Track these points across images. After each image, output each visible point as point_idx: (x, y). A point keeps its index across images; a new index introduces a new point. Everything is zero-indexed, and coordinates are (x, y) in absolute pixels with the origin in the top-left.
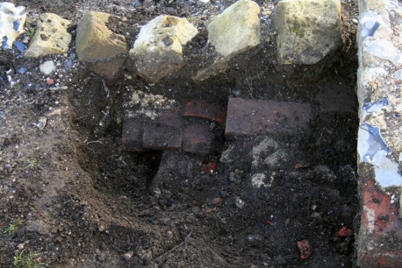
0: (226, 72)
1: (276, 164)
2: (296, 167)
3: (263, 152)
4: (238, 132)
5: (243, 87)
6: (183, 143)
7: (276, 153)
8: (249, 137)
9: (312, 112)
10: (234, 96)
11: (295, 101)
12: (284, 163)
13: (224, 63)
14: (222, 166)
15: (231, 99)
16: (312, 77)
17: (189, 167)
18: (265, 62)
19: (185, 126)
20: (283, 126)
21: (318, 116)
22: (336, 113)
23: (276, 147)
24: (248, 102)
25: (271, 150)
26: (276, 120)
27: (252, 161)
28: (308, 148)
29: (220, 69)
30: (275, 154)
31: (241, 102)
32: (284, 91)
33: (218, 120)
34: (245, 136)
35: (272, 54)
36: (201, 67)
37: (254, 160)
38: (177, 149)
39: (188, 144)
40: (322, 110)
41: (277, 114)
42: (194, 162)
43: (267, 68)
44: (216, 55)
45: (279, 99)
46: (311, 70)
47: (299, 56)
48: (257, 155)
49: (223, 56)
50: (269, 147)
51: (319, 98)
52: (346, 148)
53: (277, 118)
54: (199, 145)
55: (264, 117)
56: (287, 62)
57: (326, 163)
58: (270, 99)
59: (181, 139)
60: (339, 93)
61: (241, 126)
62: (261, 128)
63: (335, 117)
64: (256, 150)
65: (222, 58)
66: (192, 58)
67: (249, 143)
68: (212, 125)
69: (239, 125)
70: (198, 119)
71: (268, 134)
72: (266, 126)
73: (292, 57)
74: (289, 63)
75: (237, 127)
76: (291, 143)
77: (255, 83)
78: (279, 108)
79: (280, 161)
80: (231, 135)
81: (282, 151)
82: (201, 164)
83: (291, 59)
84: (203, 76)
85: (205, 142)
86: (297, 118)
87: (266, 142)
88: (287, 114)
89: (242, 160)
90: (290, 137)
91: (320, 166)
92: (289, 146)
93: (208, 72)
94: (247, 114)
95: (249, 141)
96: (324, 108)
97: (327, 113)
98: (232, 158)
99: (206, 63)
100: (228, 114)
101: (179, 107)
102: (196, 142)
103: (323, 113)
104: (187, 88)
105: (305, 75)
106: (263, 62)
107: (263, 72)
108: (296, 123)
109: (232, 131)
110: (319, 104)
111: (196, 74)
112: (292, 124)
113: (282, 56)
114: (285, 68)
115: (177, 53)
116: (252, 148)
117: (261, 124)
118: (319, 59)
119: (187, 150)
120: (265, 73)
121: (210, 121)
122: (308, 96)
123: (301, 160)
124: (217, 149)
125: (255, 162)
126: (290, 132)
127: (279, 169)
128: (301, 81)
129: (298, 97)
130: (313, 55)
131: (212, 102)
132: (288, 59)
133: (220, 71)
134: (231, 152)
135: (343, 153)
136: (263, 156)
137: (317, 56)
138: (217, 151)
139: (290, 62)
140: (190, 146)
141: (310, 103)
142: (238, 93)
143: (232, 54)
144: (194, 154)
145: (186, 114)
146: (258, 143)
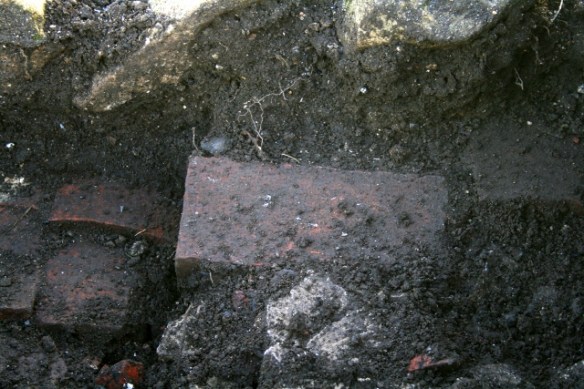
0: (183, 82)
1: (344, 356)
2: (415, 364)
3: (300, 316)
4: (218, 258)
5: (235, 130)
6: (39, 298)
7: (344, 320)
8: (254, 273)
9: (451, 200)
10: (207, 154)
11: (398, 169)
12: (372, 354)
13: (176, 47)
14: (164, 371)
15: (195, 161)
16: (450, 96)
17: (54, 375)
18: (302, 49)
19: (53, 251)
20: (364, 242)
21: (471, 215)
22: (525, 207)
23: (343, 301)
24: (248, 171)
25: (327, 314)
26: (339, 224)
27: (262, 347)
28: (446, 308)
29: (162, 71)
30: (341, 325)
31: (227, 170)
32: (360, 143)
33: (157, 234)
34: (241, 271)
35: (326, 24)
36: (103, 59)
37: (270, 343)
38: (19, 316)
39: (55, 301)
40: (483, 196)
41: (343, 206)
42: (71, 361)
43: (308, 72)
44: (150, 22)
45: (345, 164)
46: (447, 72)
47: (415, 14)
48: (280, 327)
49: (172, 22)
50: (320, 303)
51: (471, 162)
52: (567, 310)
53: (342, 218)
54: (93, 305)
55: (301, 213)
56: (376, 38)
57: (506, 357)
58: (317, 162)
59: (33, 288)
60: (528, 150)
61: (228, 241)
62: (291, 246)
63: (524, 218)
64: (279, 311)
65: (170, 28)
66: (76, 31)
67: (253, 293)
68: (136, 249)
69: (221, 237)
70: (94, 232)
71: (313, 263)
72: (309, 243)
73: (391, 15)
74: (380, 40)
75: (214, 243)
76: (392, 289)
77: (272, 118)
78: (348, 188)
79: (358, 345)
80: (194, 267)
81: (363, 316)
82: (95, 366)
83: (389, 25)
84: (110, 93)
85: (114, 296)
86: (406, 220)
87: (308, 288)
88: (375, 206)
89: (231, 347)
90: (385, 275)
91: (491, 367)
92: (388, 300)
93: (126, 77)
94: (247, 205)
95: (254, 286)
96: (488, 188)
97: (499, 204)
98: (196, 343)
99: (118, 47)
100: (185, 205)
101: (37, 197)
102: (83, 296)
103: (485, 205)
104: (63, 139)
105: (427, 90)
106: (296, 49)
107: (294, 83)
108: (403, 231)
109: (198, 253)
110: (473, 180)
111: (88, 88)
112: (392, 233)
113: (358, 19)
114: (369, 60)
115: (26, 13)
116: (263, 308)
117: (291, 234)
118: (479, 25)
119: (51, 320)
120: (303, 85)
121: (130, 238)
122: (434, 154)
123: (427, 343)
124: (151, 321)
125: (274, 351)
126: (385, 257)
127: (356, 375)
128: (413, 109)
129: (406, 158)
130: (458, 12)
131: (137, 185)
132: (380, 25)
133: (165, 79)
134: (194, 325)
135: (560, 326)
136: (300, 330)
137: (472, 15)
138: (149, 327)
139: (385, 34)
140: (62, 308)
141: (444, 174)
142: (217, 145)
143: (201, 12)
144: (75, 335)
145: (56, 218)
146: (284, 289)
